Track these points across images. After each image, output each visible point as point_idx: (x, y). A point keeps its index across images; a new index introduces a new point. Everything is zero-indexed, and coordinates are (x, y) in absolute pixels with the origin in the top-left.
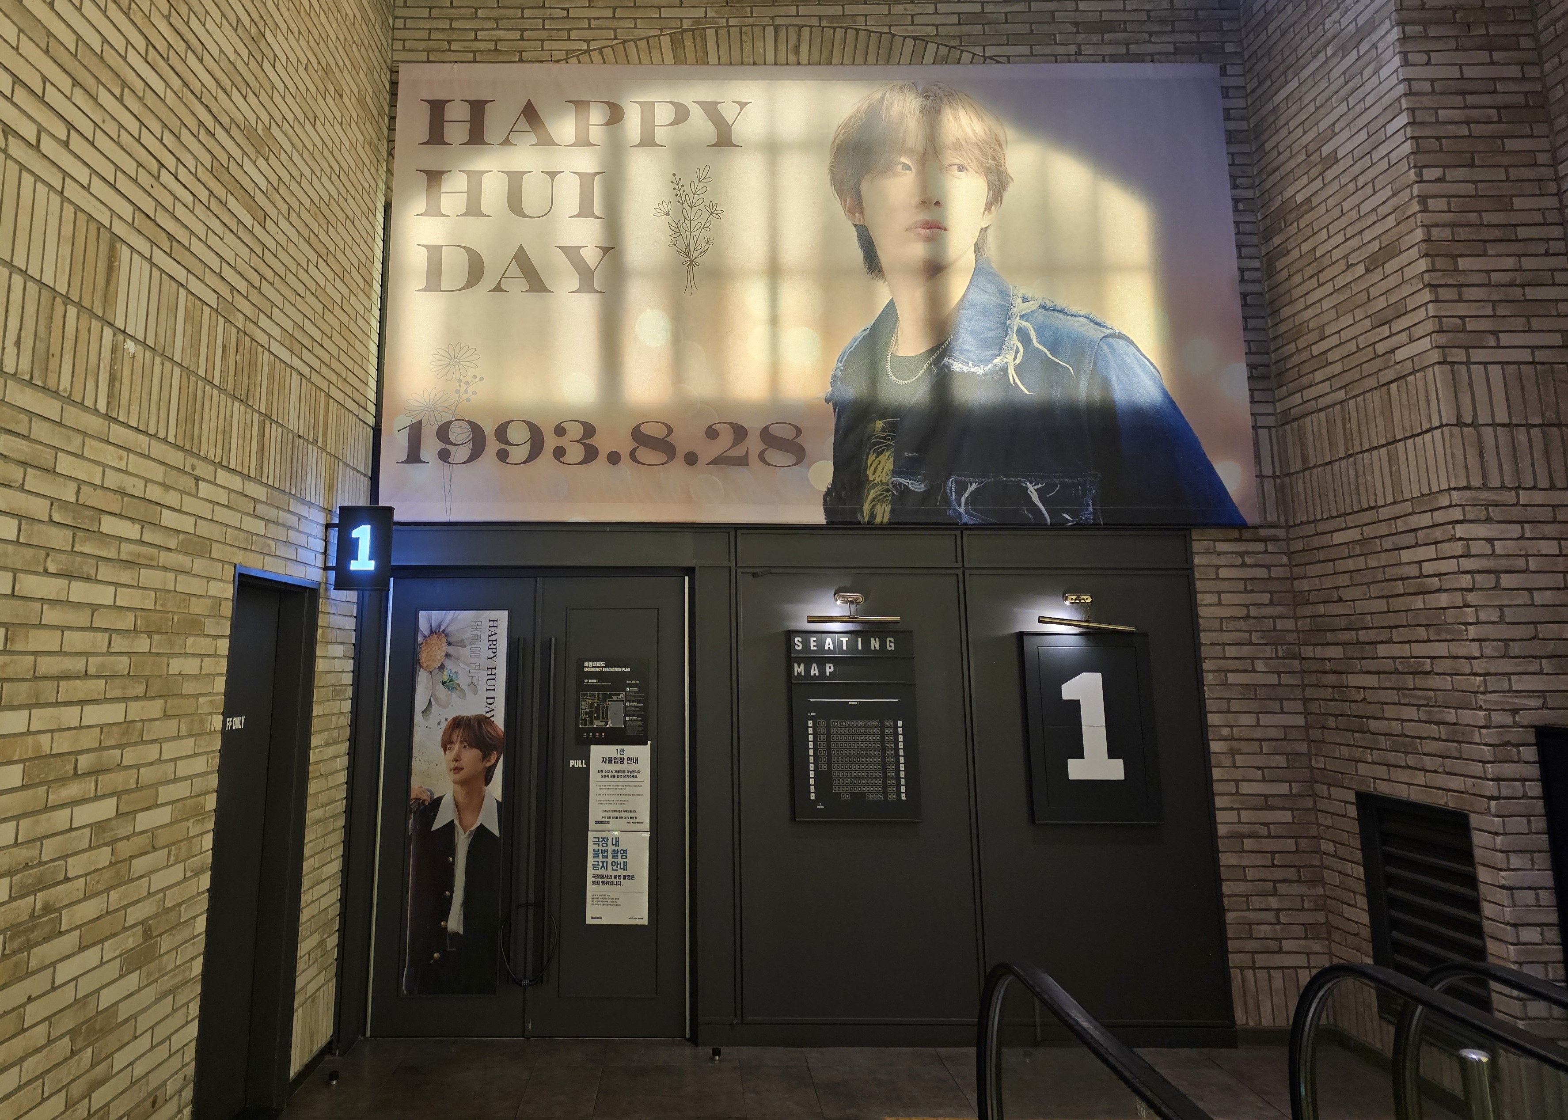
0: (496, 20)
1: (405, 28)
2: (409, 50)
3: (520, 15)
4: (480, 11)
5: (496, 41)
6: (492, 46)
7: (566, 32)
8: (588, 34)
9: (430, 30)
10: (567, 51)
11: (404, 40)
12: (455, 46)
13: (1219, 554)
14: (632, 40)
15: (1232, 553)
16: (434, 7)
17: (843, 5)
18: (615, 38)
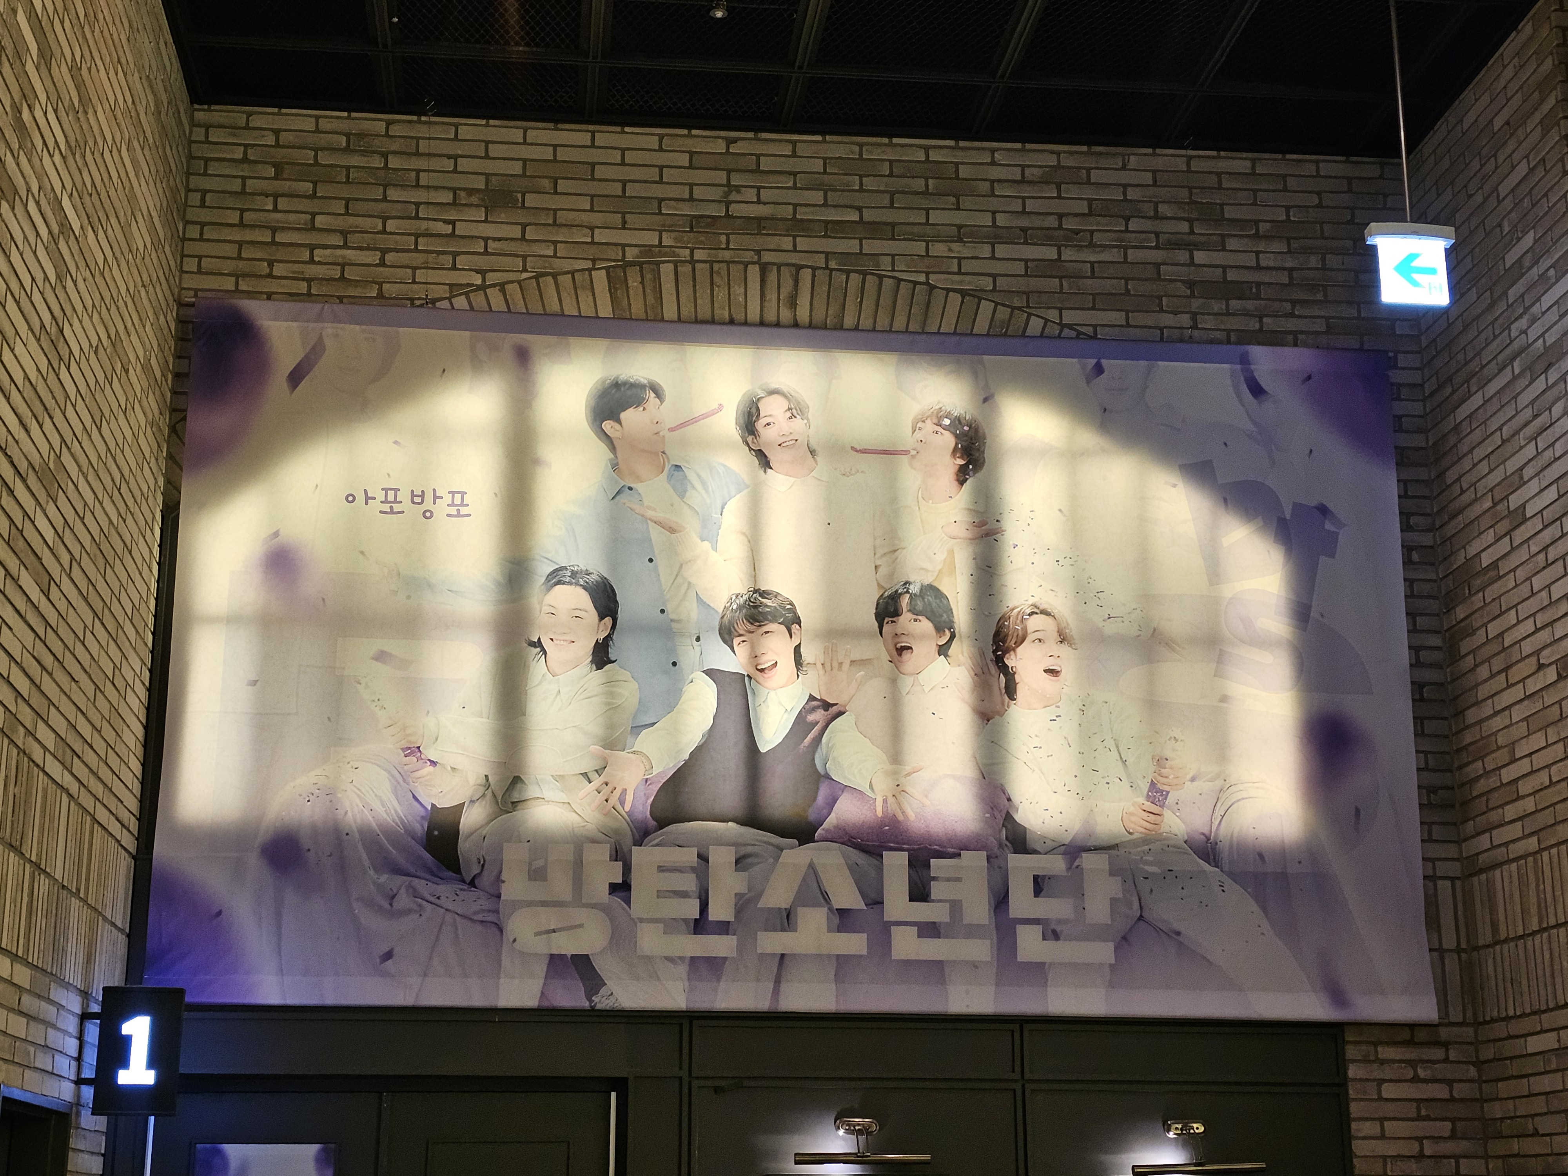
0: (344, 233)
1: (201, 239)
2: (207, 273)
3: (380, 227)
4: (319, 219)
5: (343, 266)
6: (336, 272)
7: (450, 258)
8: (483, 262)
9: (241, 244)
10: (451, 285)
11: (200, 257)
12: (278, 270)
13: (1382, 1062)
14: (548, 274)
15: (1400, 1061)
16: (248, 210)
17: (861, 240)
18: (525, 270)
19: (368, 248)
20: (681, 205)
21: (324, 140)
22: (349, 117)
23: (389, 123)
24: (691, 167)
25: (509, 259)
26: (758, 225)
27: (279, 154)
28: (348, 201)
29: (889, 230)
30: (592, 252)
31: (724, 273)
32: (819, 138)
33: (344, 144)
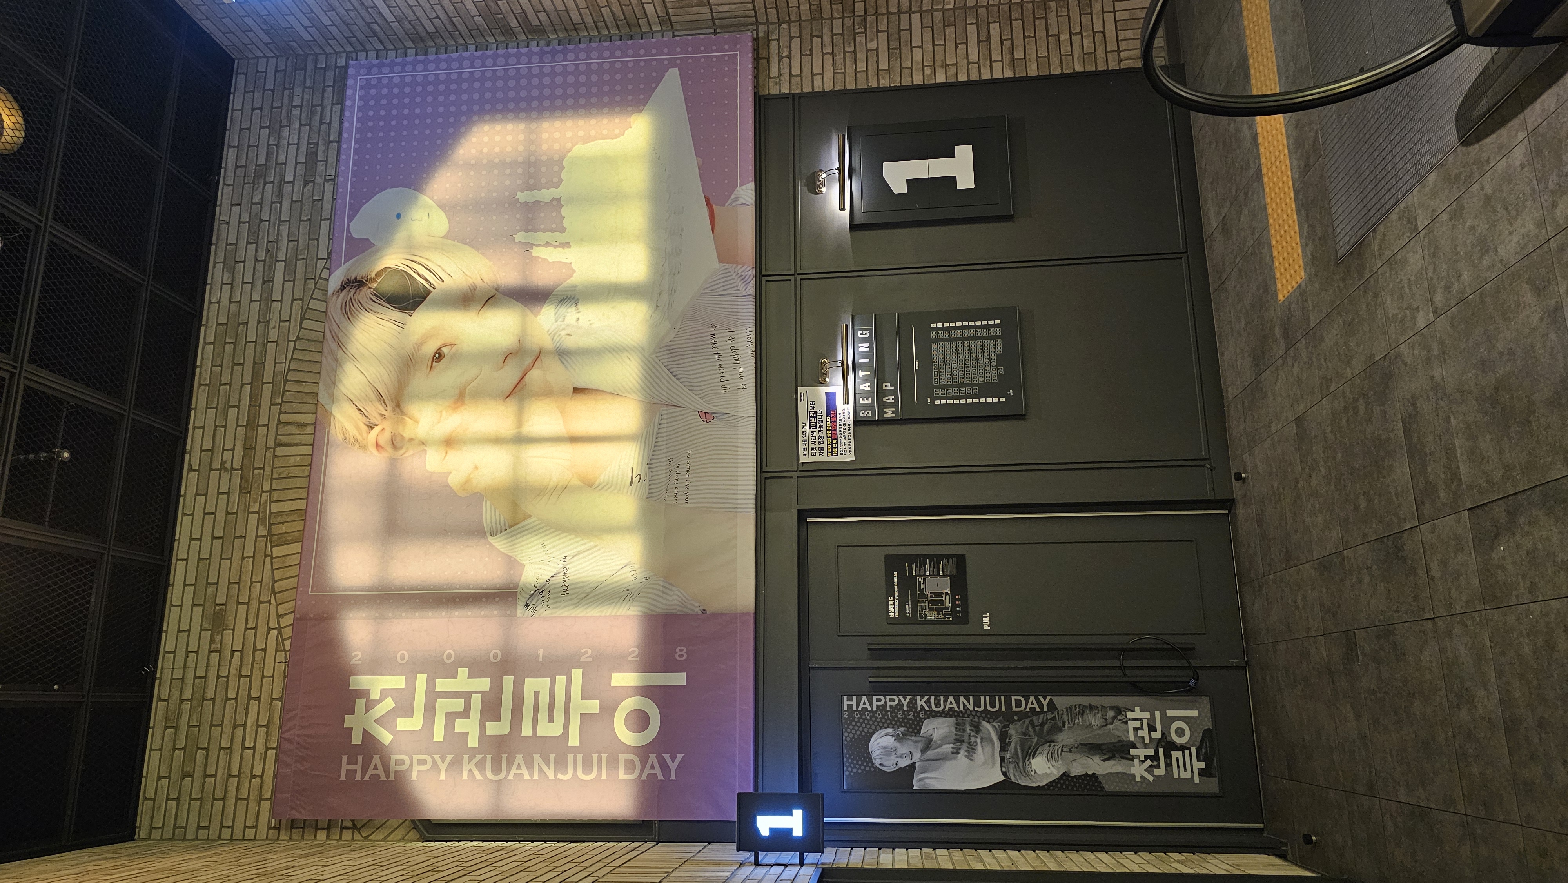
1: (232, 827)
2: (257, 821)
6: (262, 731)
10: (277, 651)
11: (246, 828)
13: (780, 74)
14: (273, 586)
15: (779, 65)
16: (213, 795)
17: (263, 383)
18: (269, 602)
19: (247, 709)
20: (231, 500)
21: (168, 744)
22: (153, 728)
23: (159, 700)
24: (206, 495)
25: (261, 612)
26: (249, 449)
28: (212, 725)
29: (259, 365)
30: (260, 557)
31: (281, 470)
32: (193, 412)
33: (172, 730)
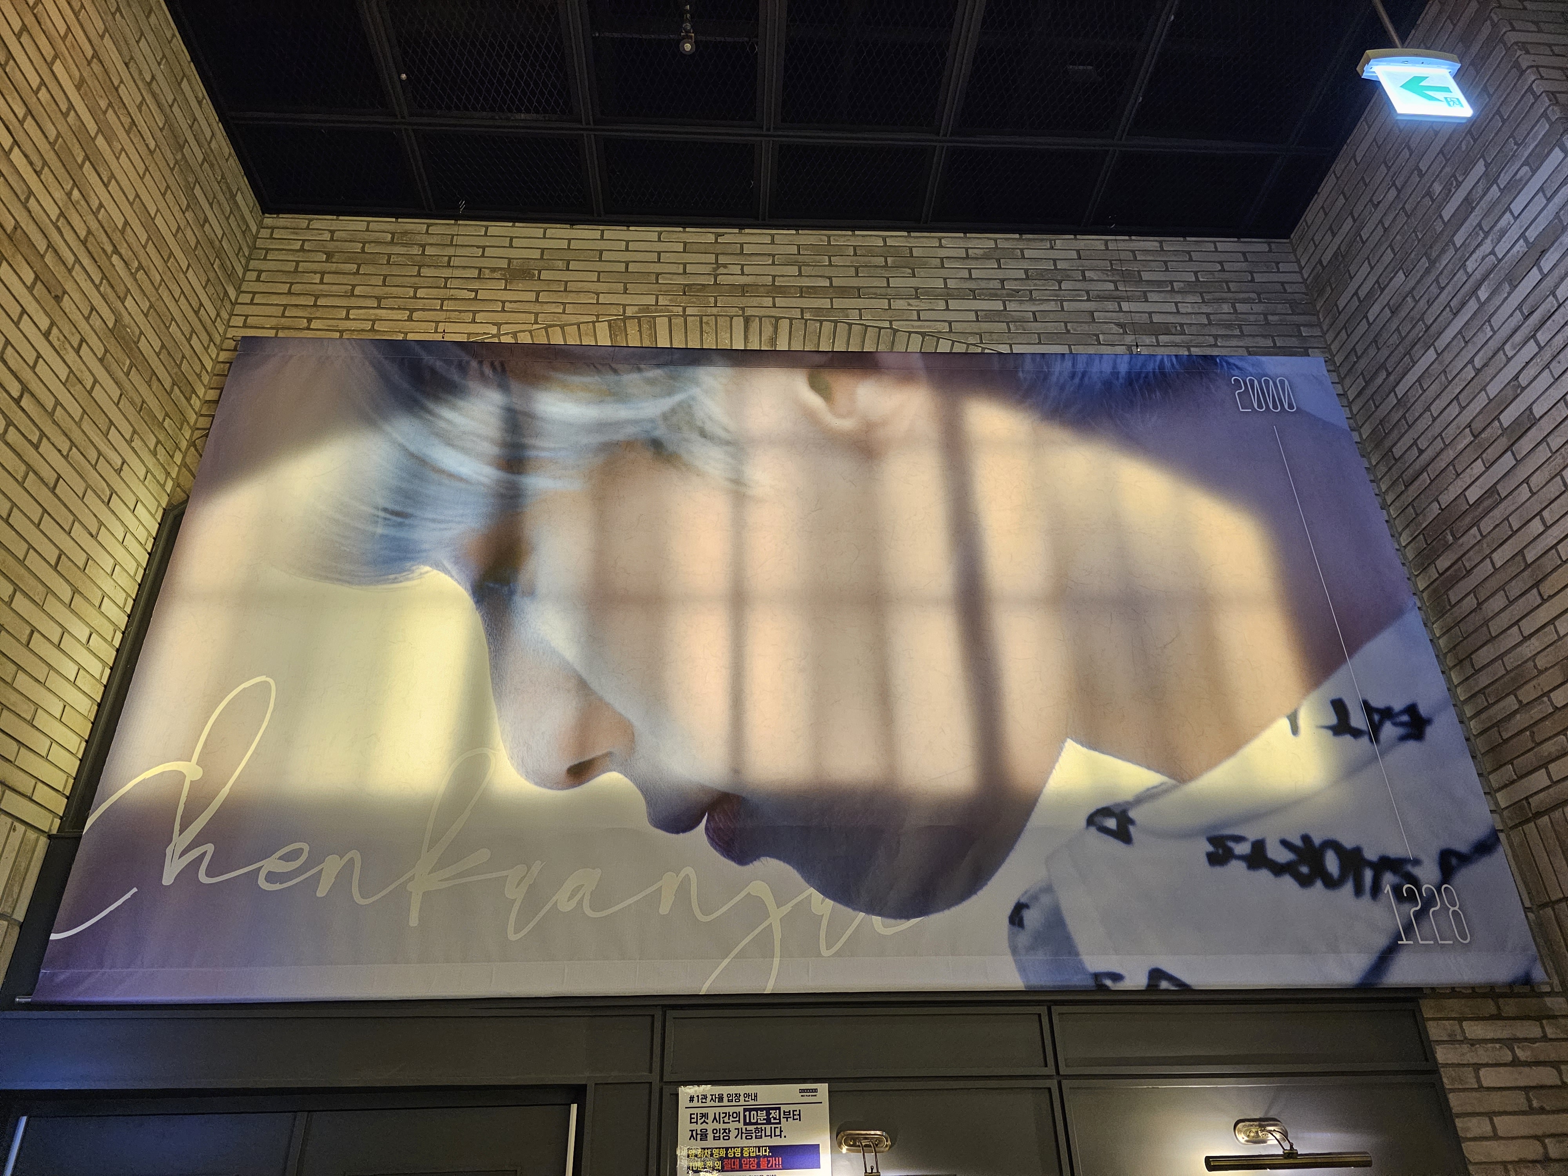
0: (379, 299)
3: (412, 294)
4: (358, 289)
5: (374, 321)
6: (368, 326)
7: (471, 314)
8: (500, 317)
9: (286, 306)
12: (315, 324)
13: (1473, 1043)
15: (1493, 1040)
16: (298, 283)
17: (831, 299)
18: (536, 323)
19: (399, 309)
21: (373, 236)
22: (395, 222)
23: (430, 225)
24: (684, 251)
25: (523, 315)
26: (743, 290)
27: (331, 246)
29: (858, 292)
30: (597, 310)
31: (712, 321)
33: (390, 240)
